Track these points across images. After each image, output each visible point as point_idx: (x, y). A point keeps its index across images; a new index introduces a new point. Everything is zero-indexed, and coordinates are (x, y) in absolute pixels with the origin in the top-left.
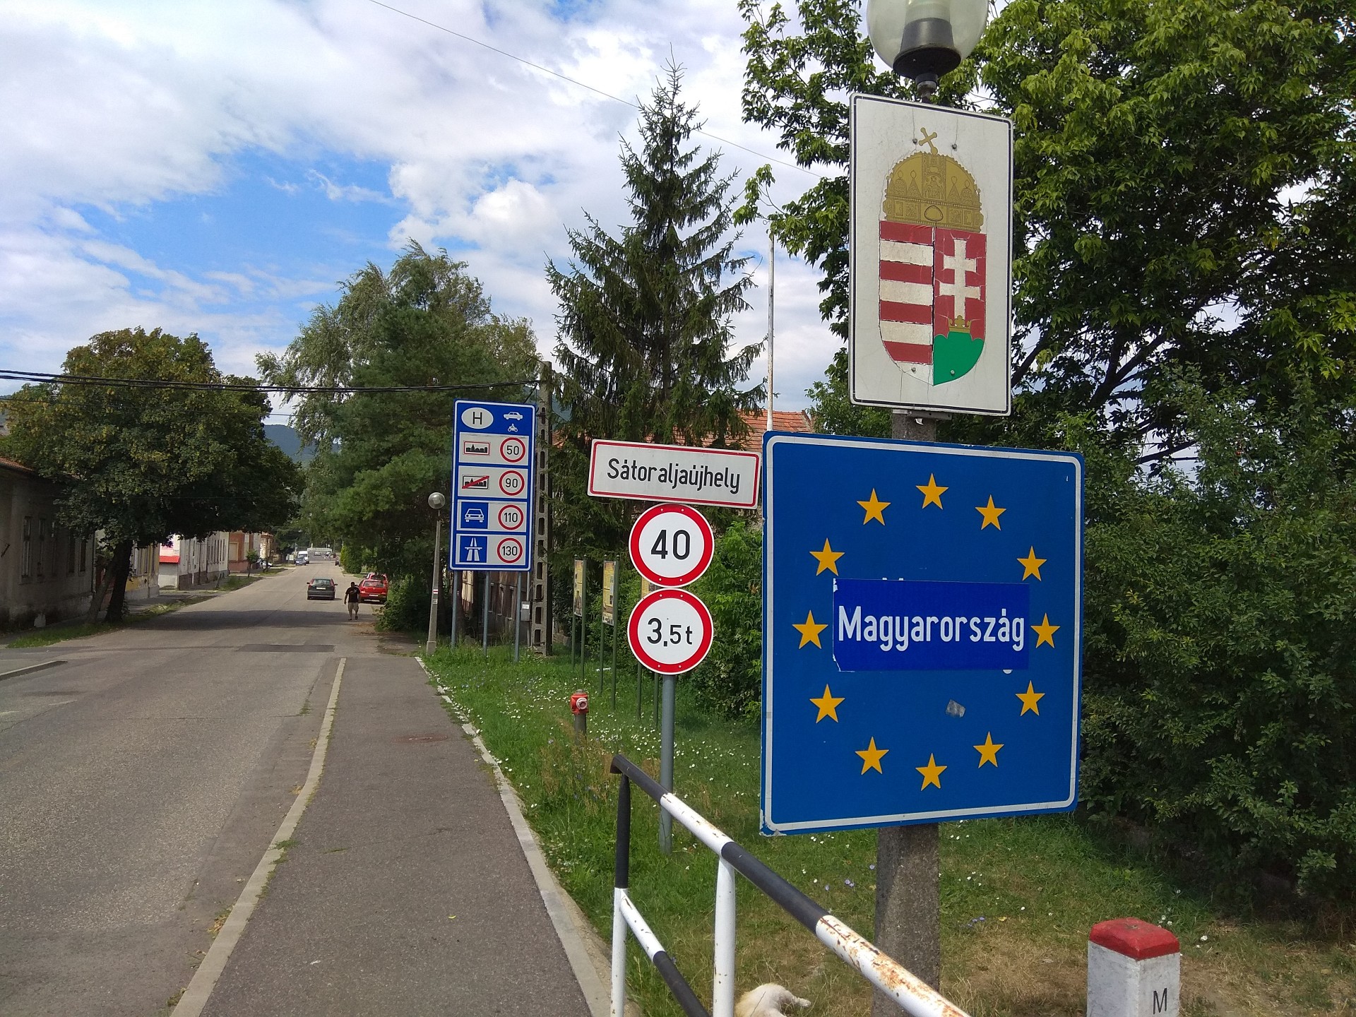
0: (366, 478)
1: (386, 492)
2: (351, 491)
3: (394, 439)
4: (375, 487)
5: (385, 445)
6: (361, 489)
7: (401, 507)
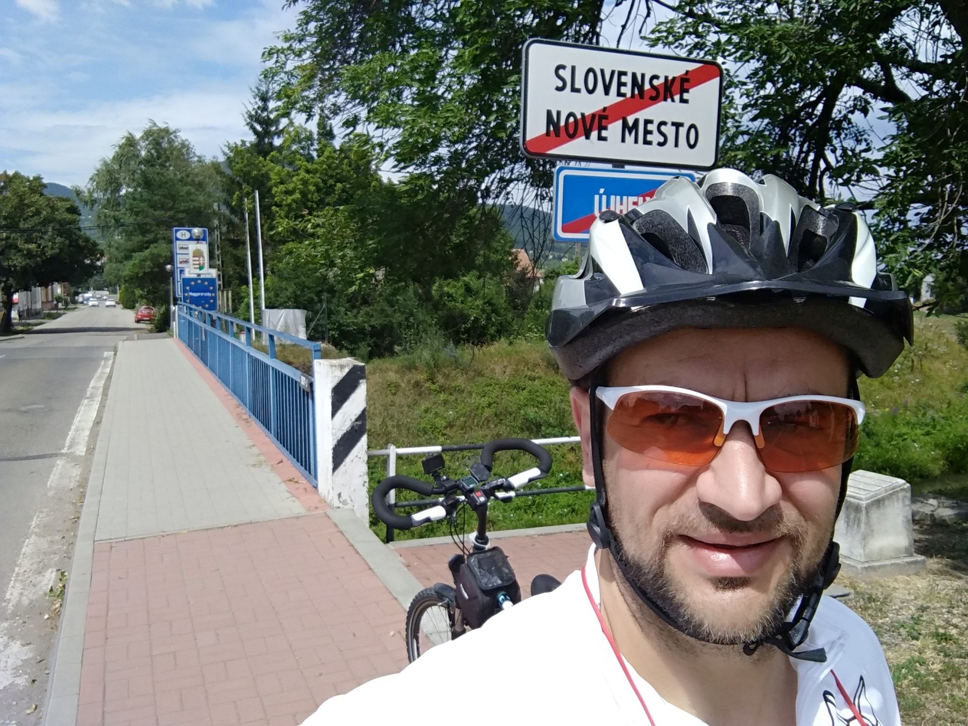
0: (138, 256)
1: (148, 263)
2: (131, 262)
3: (150, 236)
4: (143, 260)
5: (146, 239)
6: (137, 262)
7: (156, 270)
